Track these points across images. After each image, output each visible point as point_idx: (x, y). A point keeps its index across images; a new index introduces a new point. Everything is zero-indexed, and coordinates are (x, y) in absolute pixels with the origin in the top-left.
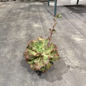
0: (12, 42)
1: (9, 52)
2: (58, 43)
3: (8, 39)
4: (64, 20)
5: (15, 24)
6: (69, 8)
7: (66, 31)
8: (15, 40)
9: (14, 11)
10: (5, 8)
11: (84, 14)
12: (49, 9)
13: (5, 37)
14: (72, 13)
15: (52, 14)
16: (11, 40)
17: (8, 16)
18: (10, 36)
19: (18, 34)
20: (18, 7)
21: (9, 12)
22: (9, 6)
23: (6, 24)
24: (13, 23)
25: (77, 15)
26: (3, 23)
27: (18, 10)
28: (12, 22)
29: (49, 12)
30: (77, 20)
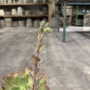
2: (64, 77)
7: (76, 60)
8: (6, 68)
14: (85, 39)
15: (60, 39)
19: (14, 60)
29: (57, 37)
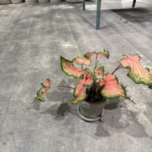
0: (27, 74)
1: (24, 93)
3: (20, 70)
4: (114, 35)
5: (28, 43)
6: (119, 14)
8: (32, 71)
9: (24, 20)
10: (6, 15)
11: (147, 23)
12: (85, 16)
13: (13, 66)
14: (126, 22)
15: (91, 25)
16: (25, 71)
17: (15, 30)
18: (22, 64)
19: (37, 61)
20: (31, 14)
21: (16, 22)
22: (15, 11)
23: (12, 44)
24: (24, 43)
25: (136, 25)
26: (7, 42)
27: (32, 19)
28: (23, 40)
29: (86, 21)
30: (137, 34)
